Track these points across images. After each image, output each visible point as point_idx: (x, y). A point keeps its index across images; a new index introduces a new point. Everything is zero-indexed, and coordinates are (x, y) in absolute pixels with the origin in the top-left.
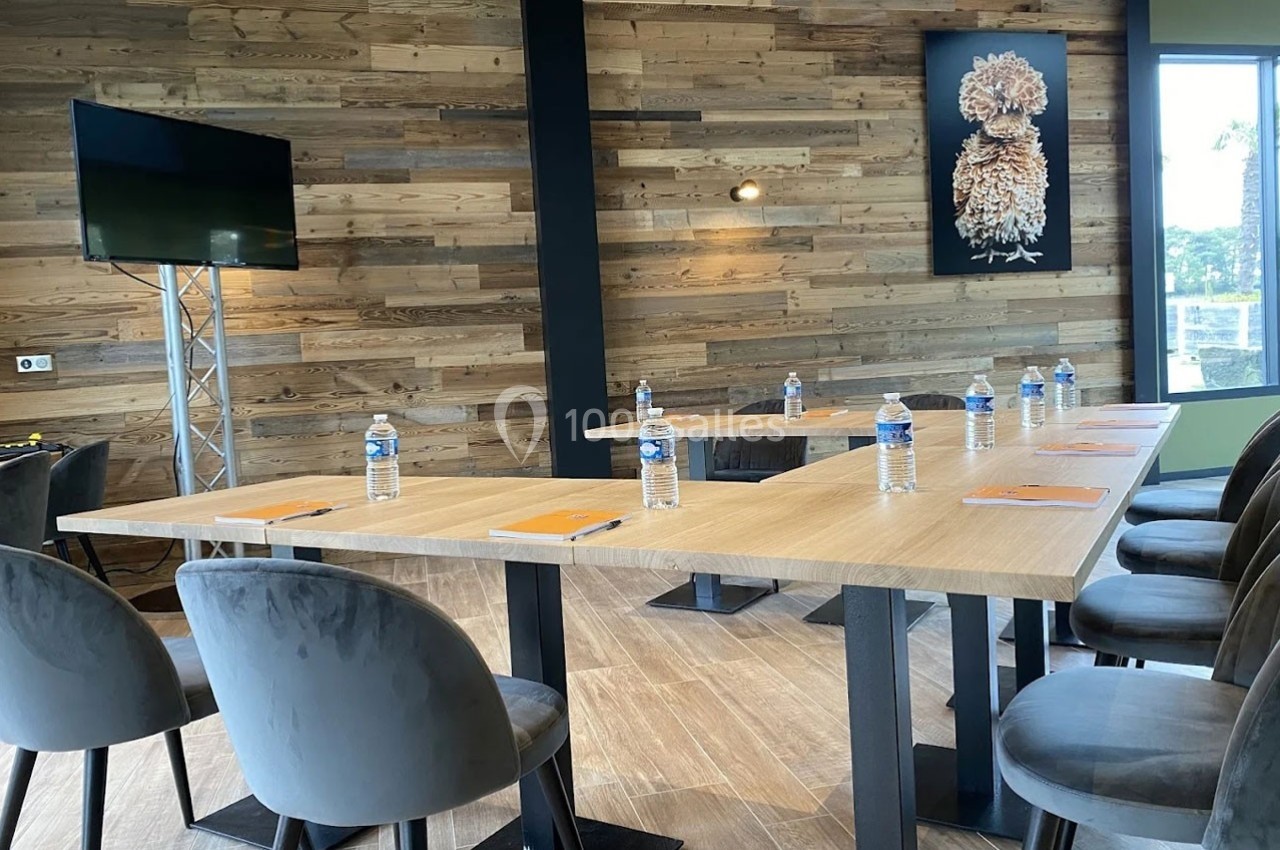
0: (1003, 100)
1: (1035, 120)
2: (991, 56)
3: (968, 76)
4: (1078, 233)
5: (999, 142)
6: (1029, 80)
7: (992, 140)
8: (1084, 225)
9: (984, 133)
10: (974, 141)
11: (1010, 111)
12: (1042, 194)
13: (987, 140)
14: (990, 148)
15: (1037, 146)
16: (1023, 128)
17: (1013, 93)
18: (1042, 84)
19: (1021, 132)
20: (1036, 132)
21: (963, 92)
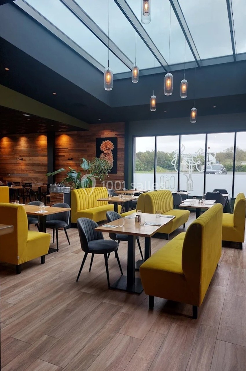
0: (107, 148)
1: (112, 151)
2: (105, 141)
3: (102, 144)
4: (118, 166)
5: (106, 154)
6: (111, 144)
7: (105, 154)
8: (120, 165)
9: (104, 153)
10: (102, 154)
11: (108, 149)
12: (112, 162)
13: (104, 154)
14: (105, 155)
15: (112, 154)
16: (110, 152)
17: (108, 146)
18: (113, 145)
19: (109, 152)
20: (112, 152)
21: (101, 146)
